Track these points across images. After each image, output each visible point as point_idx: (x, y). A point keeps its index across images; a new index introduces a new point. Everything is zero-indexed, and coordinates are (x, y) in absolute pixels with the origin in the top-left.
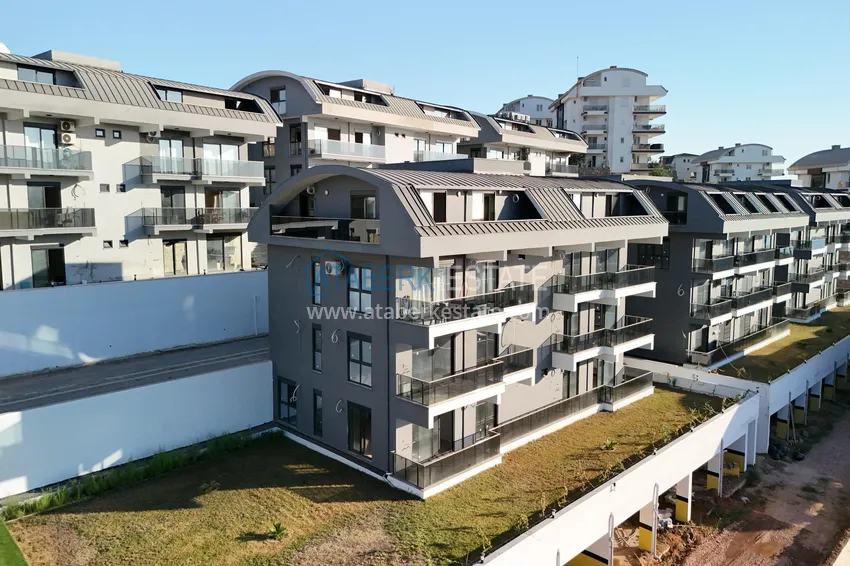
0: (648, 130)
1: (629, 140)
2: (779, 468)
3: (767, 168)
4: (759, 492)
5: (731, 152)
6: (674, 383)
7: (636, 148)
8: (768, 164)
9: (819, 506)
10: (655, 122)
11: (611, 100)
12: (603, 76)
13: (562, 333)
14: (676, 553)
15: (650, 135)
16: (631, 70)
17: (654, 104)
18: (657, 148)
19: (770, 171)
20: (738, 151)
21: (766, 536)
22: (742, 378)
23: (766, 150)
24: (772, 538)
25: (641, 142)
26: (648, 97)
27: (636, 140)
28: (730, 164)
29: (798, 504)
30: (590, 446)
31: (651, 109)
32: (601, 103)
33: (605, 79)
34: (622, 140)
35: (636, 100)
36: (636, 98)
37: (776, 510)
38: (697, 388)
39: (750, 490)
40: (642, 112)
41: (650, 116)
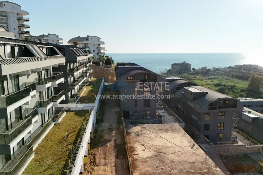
0: (23, 26)
1: (17, 29)
2: (100, 125)
3: (58, 42)
4: (99, 134)
5: (47, 36)
6: (70, 109)
7: (20, 32)
8: (58, 40)
9: (114, 132)
10: (26, 23)
11: (8, 13)
12: (4, 4)
13: (39, 100)
14: (92, 160)
15: (24, 28)
16: (15, 4)
17: (25, 17)
18: (28, 33)
19: (59, 43)
20: (49, 36)
21: (109, 145)
22: (87, 103)
23: (57, 36)
24: (110, 145)
25: (21, 30)
26: (22, 14)
27: (20, 29)
28: (48, 40)
29: (110, 133)
30: (62, 137)
31: (24, 19)
32: (4, 14)
33: (5, 5)
34: (14, 29)
35: (18, 15)
36: (18, 14)
37: (106, 137)
38: (77, 109)
39: (97, 134)
40: (20, 19)
41: (24, 21)
